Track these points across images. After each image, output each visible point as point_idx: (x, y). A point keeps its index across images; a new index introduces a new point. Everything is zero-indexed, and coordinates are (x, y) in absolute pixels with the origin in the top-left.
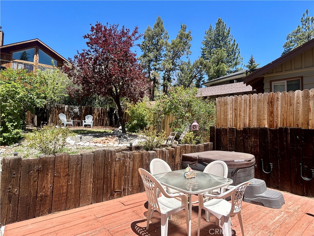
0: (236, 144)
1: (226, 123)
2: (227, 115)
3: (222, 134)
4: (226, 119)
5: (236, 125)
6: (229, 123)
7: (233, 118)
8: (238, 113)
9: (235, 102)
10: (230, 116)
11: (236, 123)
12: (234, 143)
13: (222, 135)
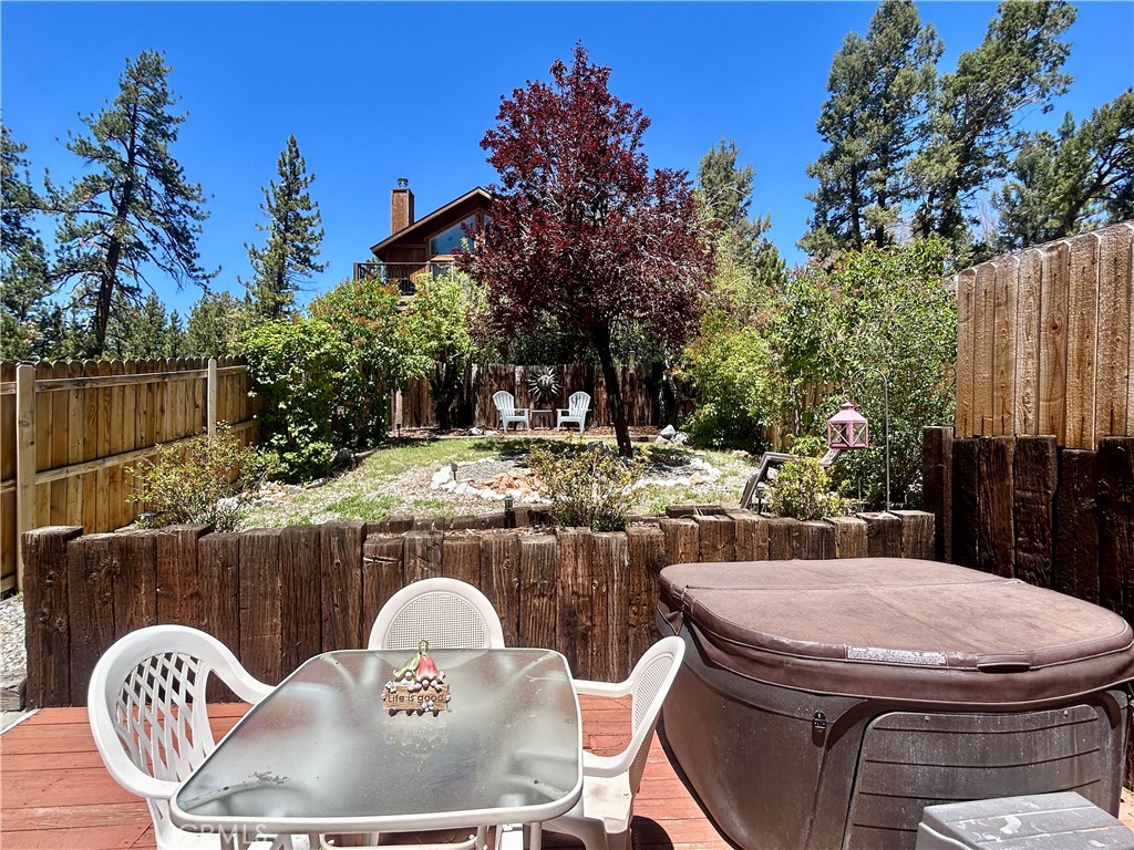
0: (1055, 534)
1: (1005, 410)
2: (1008, 364)
3: (979, 472)
4: (1005, 387)
5: (1058, 424)
6: (1018, 411)
7: (1042, 380)
8: (1073, 345)
9: (1052, 284)
10: (1023, 370)
11: (1059, 410)
12: (1043, 531)
13: (981, 479)
